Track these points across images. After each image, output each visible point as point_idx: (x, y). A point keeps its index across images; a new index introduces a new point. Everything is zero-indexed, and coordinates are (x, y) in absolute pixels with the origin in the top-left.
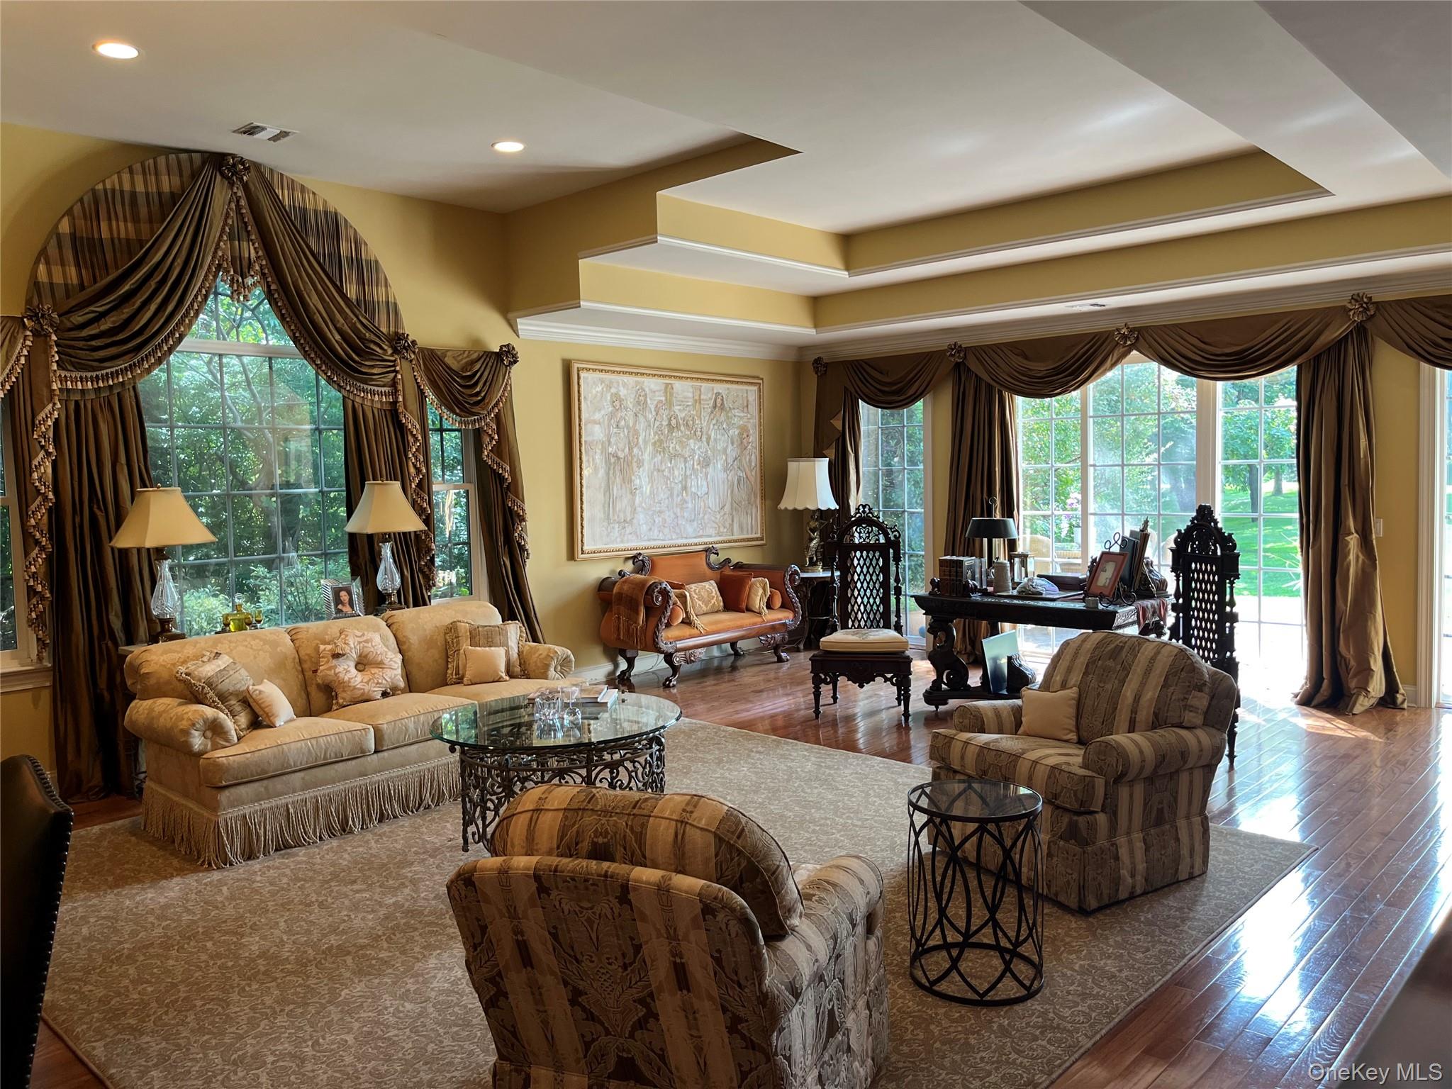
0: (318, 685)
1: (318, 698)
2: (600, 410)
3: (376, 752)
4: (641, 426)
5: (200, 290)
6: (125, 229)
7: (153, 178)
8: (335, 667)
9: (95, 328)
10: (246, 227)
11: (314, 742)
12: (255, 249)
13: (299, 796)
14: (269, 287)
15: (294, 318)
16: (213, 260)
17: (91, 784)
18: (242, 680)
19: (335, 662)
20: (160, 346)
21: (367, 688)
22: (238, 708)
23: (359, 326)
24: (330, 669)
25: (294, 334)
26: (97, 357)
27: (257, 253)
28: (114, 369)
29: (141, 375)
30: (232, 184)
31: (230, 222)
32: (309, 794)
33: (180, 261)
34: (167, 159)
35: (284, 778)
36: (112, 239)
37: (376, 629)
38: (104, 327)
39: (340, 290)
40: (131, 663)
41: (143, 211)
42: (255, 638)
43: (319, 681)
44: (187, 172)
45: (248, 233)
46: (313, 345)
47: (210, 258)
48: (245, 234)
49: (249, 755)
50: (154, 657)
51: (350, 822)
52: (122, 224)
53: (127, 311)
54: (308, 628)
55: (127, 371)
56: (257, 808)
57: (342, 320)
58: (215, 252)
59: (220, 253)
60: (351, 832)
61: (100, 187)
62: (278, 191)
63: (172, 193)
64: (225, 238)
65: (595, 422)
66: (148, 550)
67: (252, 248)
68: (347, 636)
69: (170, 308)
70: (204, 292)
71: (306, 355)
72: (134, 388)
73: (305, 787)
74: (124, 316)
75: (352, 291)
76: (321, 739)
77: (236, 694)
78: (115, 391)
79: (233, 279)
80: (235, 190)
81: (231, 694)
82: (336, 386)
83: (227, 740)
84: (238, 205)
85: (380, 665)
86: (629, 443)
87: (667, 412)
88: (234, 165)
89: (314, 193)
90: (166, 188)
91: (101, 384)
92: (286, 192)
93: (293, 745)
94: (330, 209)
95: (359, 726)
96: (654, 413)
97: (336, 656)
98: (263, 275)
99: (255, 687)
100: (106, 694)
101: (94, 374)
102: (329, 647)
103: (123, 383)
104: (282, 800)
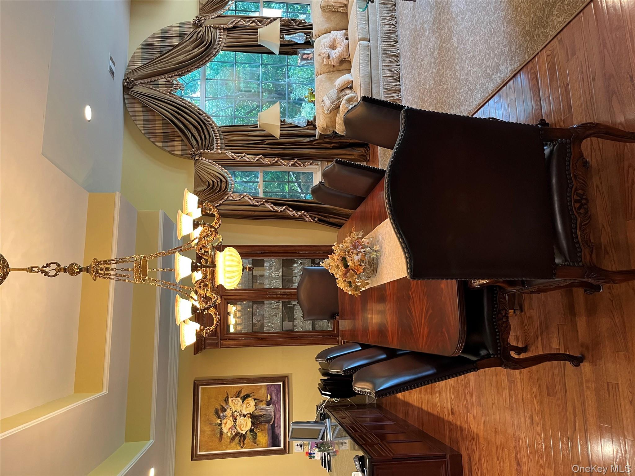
0: (340, 66)
1: (345, 66)
3: (369, 41)
5: (180, 101)
6: (158, 124)
7: (136, 113)
8: (333, 58)
9: (198, 137)
10: (152, 81)
11: (361, 65)
12: (161, 79)
13: (381, 72)
14: (177, 75)
15: (189, 67)
16: (168, 95)
17: (364, 151)
18: (333, 92)
19: (331, 58)
20: (203, 117)
21: (343, 46)
22: (343, 93)
23: (191, 40)
24: (333, 60)
25: (196, 67)
26: (209, 138)
27: (163, 78)
28: (213, 133)
29: (215, 124)
30: (135, 85)
31: (151, 87)
32: (381, 68)
33: (169, 106)
34: (129, 107)
35: (373, 77)
36: (163, 129)
37: (320, 41)
38: (197, 134)
39: (175, 47)
40: (322, 131)
41: (151, 118)
42: (318, 88)
43: (338, 65)
44: (133, 101)
45: (155, 81)
46: (200, 60)
47: (167, 96)
48: (155, 82)
49: (362, 88)
50: (321, 123)
51: (395, 54)
52: (156, 125)
53: (190, 126)
54: (316, 68)
55: (213, 129)
56: (382, 87)
57: (189, 47)
58: (164, 94)
59: (165, 92)
60: (399, 54)
61: (143, 131)
62: (136, 67)
63: (142, 107)
64: (158, 90)
66: (281, 125)
67: (161, 80)
68: (321, 53)
69: (188, 111)
70: (181, 99)
71: (204, 64)
72: (220, 127)
73: (378, 70)
74: (192, 127)
75: (175, 42)
76: (360, 62)
77: (338, 94)
78: (221, 133)
79: (174, 88)
80: (137, 84)
81: (338, 95)
82: (217, 53)
83: (355, 97)
84: (144, 83)
85: (334, 40)
88: (127, 83)
89: (135, 53)
90: (141, 109)
91: (219, 137)
92: (135, 64)
93: (361, 72)
94: (140, 47)
95: (358, 47)
97: (329, 57)
98: (172, 77)
99: (337, 86)
100: (333, 145)
101: (215, 139)
102: (325, 60)
103: (218, 131)
104: (381, 78)
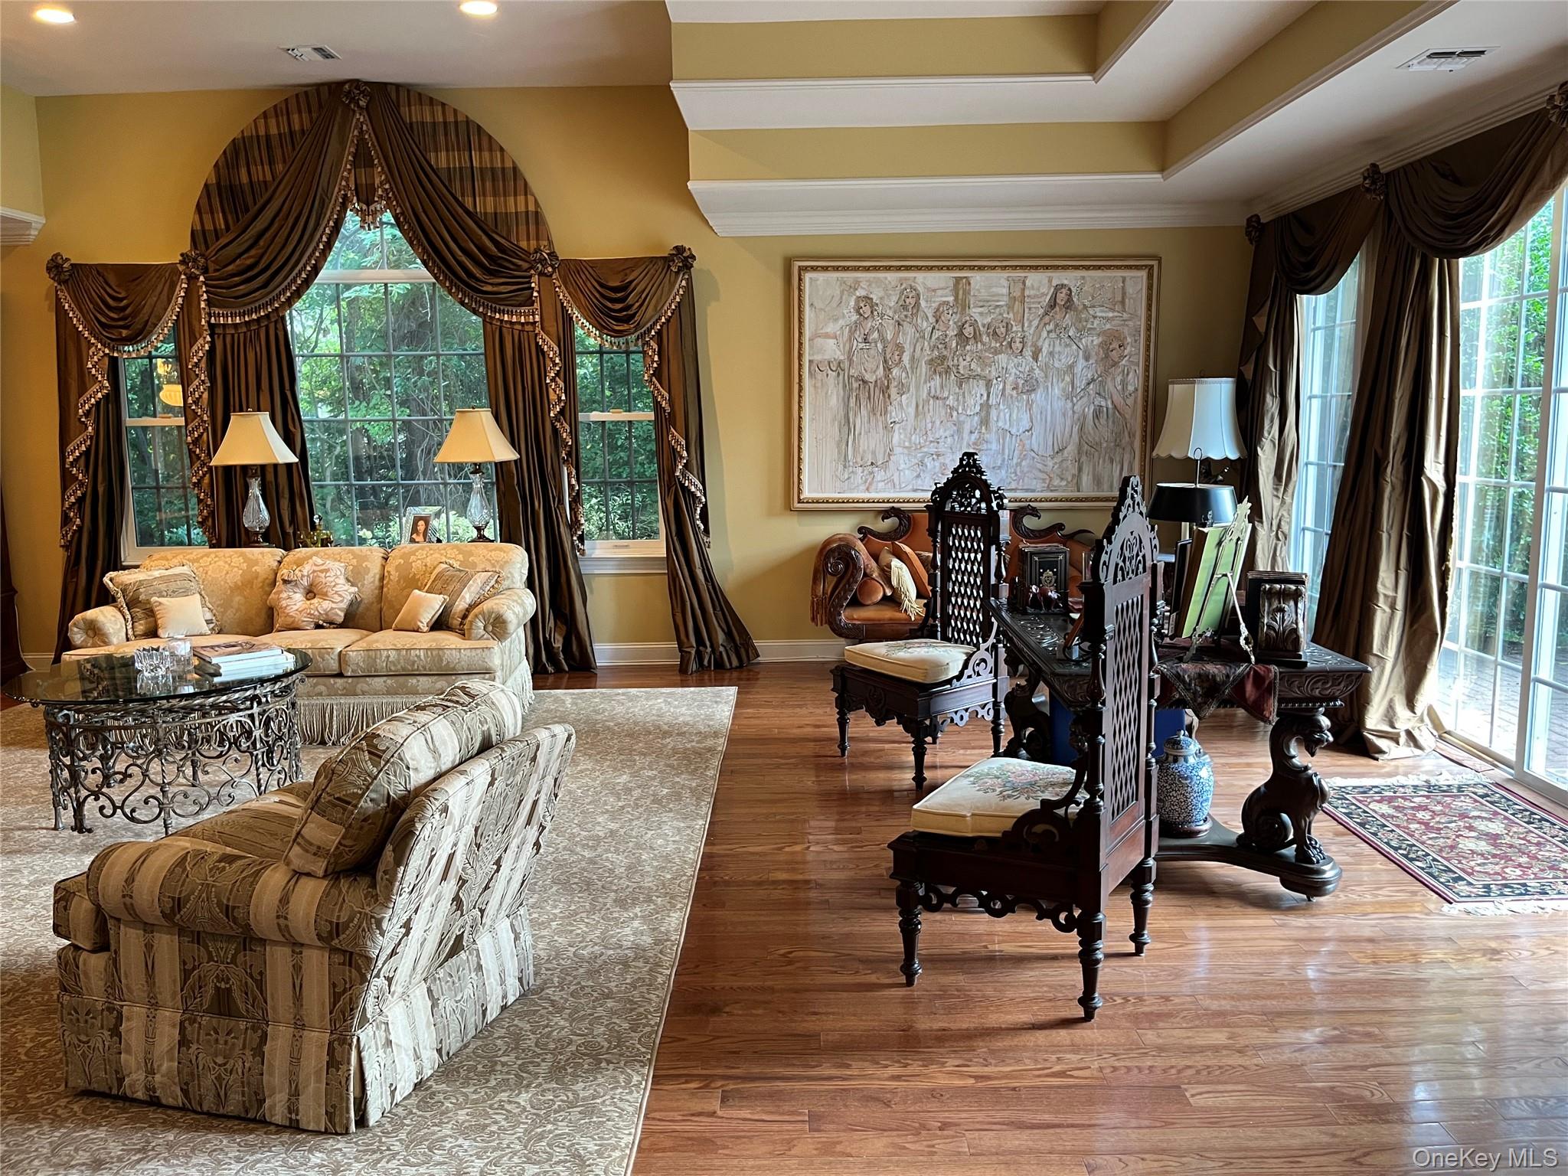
2: (836, 320)
4: (907, 336)
12: (378, 173)
16: (339, 191)
31: (353, 150)
41: (277, 151)
52: (259, 167)
59: (344, 183)
65: (827, 336)
84: (362, 131)
86: (885, 361)
87: (956, 317)
89: (444, 105)
96: (932, 320)
